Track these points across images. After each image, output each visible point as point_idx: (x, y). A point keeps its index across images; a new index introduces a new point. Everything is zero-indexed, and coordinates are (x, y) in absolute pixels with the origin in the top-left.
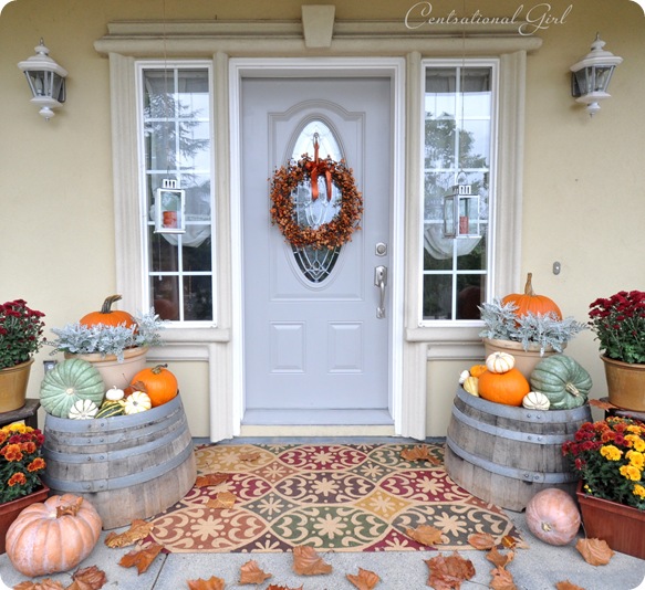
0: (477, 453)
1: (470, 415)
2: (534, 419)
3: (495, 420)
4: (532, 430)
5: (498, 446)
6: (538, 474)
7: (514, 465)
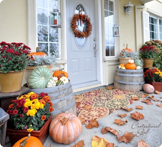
0: (129, 81)
1: (126, 74)
2: (139, 71)
3: (132, 73)
4: (139, 74)
5: (134, 78)
6: (141, 82)
7: (138, 82)
